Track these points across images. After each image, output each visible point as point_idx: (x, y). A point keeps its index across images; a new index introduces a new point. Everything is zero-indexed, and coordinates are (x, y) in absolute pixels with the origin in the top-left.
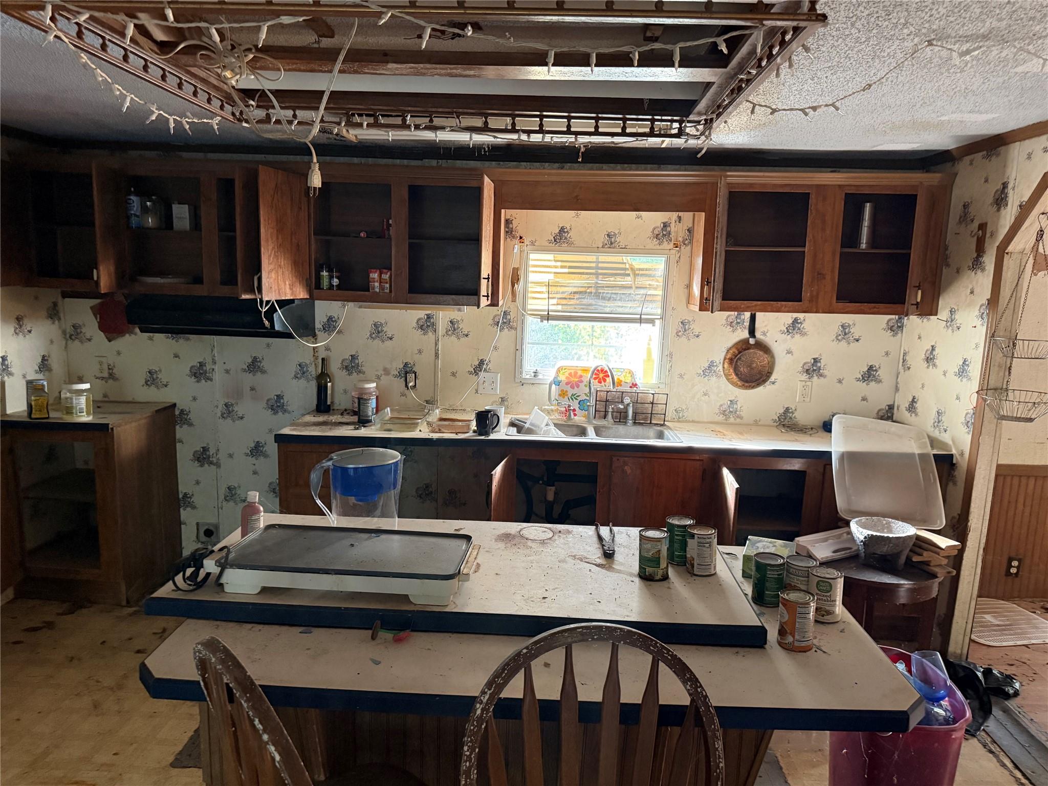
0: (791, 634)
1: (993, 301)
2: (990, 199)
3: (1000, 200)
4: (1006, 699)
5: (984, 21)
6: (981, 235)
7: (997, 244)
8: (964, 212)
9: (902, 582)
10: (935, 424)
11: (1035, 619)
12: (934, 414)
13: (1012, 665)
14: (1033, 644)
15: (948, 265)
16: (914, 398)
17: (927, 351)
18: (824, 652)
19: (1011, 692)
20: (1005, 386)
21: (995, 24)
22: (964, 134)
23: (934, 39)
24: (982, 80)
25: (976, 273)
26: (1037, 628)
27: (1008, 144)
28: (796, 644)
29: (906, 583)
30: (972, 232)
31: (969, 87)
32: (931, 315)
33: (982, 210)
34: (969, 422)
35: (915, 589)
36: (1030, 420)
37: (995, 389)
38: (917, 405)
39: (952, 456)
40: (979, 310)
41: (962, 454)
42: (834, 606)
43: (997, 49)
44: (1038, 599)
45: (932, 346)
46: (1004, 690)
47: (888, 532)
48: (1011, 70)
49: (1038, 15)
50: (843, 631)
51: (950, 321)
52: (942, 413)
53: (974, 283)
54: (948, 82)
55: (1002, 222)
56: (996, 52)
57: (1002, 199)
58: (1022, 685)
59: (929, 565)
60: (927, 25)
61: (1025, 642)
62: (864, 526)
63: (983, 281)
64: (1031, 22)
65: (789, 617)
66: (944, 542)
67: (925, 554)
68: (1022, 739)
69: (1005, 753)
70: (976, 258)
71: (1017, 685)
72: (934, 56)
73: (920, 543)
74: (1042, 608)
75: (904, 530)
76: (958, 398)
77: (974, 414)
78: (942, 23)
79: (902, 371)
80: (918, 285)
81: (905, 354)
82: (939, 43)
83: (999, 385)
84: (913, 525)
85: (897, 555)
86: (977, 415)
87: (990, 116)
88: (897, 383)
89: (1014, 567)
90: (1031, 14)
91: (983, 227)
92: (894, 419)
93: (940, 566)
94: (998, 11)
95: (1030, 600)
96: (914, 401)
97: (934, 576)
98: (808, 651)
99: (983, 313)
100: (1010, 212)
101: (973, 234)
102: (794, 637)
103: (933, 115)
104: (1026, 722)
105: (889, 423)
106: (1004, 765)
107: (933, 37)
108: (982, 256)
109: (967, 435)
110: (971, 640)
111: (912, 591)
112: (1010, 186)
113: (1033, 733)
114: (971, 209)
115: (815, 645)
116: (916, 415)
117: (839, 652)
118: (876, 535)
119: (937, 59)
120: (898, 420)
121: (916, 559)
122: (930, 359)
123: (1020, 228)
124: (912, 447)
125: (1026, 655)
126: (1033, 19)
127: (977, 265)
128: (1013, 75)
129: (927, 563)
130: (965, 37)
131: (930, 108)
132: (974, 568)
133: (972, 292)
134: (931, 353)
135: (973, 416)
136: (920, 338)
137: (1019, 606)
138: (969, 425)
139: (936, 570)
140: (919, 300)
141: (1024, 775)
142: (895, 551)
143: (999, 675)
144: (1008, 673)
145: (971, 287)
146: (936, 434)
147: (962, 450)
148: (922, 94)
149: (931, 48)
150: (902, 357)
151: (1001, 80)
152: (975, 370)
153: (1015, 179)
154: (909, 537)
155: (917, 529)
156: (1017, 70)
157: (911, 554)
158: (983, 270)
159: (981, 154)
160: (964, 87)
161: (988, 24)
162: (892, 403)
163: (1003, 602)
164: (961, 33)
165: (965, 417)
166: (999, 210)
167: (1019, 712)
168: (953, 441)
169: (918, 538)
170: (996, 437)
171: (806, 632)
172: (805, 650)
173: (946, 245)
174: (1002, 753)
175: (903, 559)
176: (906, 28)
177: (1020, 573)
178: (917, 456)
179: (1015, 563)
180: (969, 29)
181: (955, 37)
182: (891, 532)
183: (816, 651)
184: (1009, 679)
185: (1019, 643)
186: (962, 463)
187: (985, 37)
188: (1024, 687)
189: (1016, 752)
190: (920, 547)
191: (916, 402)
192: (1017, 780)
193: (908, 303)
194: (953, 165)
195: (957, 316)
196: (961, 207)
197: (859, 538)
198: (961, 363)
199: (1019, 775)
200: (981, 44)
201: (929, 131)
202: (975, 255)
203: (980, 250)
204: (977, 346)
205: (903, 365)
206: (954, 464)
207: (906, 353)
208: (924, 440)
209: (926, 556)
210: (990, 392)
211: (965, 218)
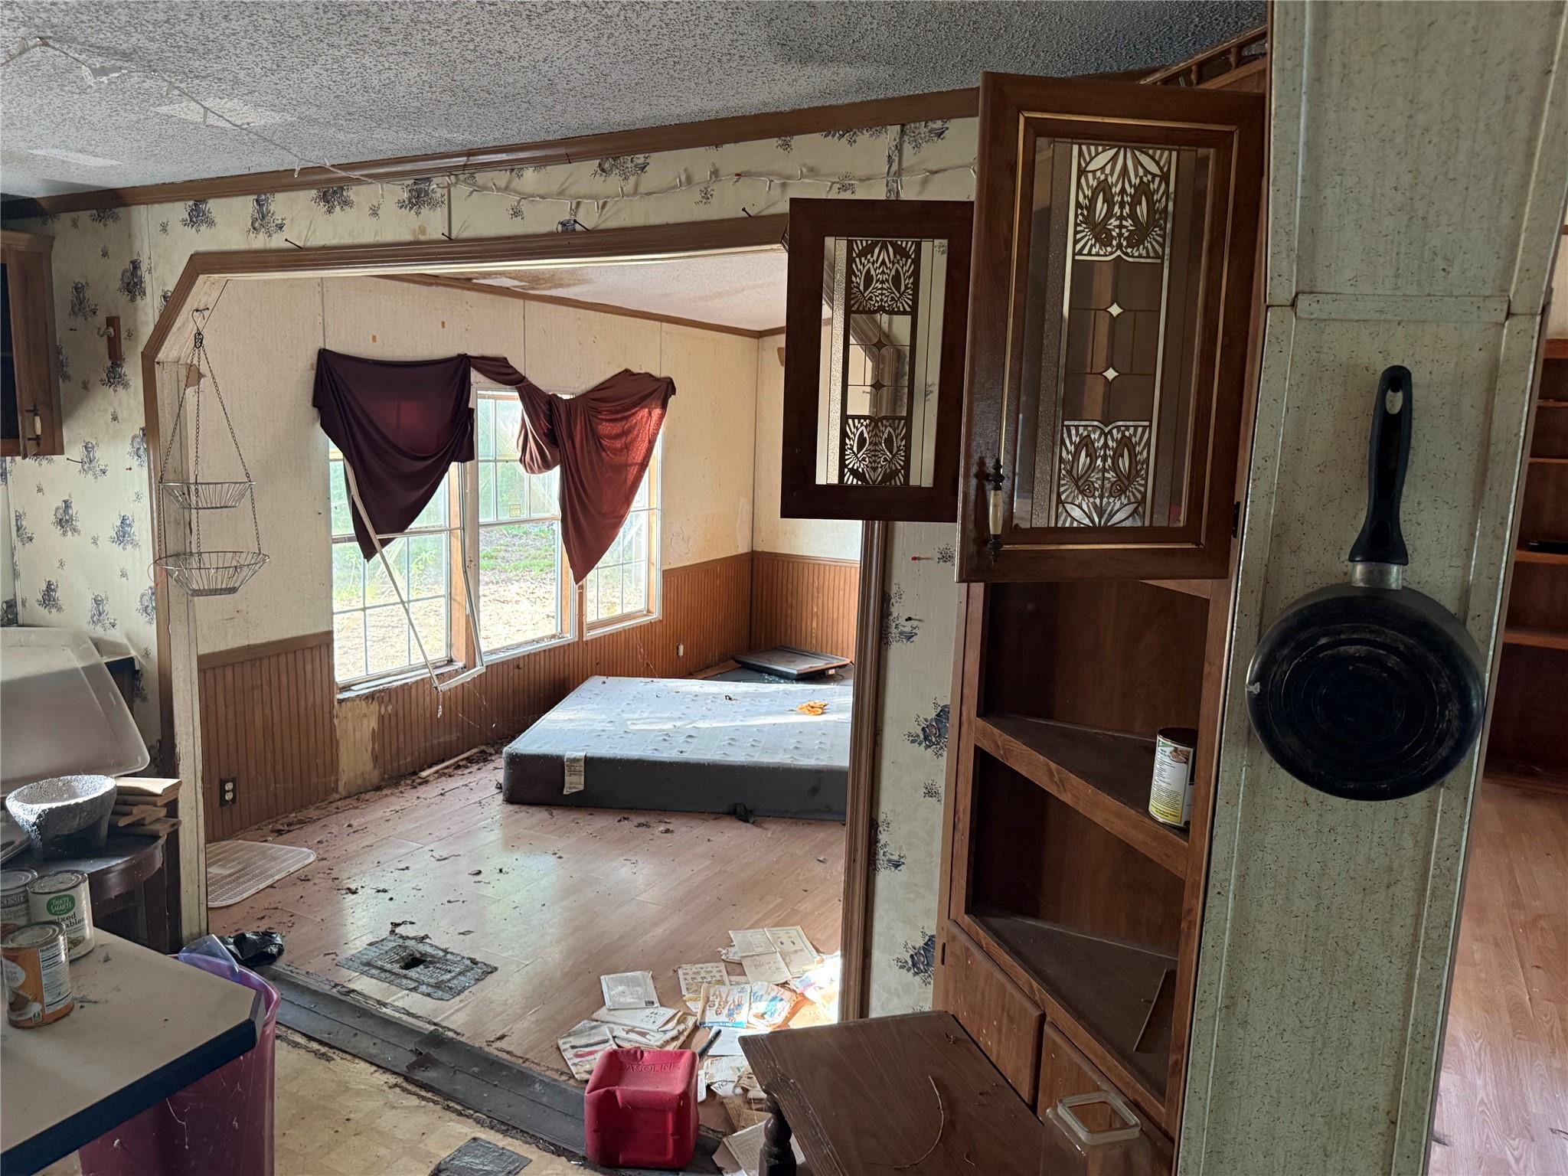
0: (35, 1000)
1: (151, 431)
2: (116, 284)
3: (133, 285)
4: (271, 964)
5: (129, 34)
6: (113, 334)
7: (141, 348)
8: (78, 297)
9: (114, 863)
10: (95, 619)
11: (270, 849)
12: (89, 604)
13: (263, 918)
14: (278, 881)
15: (66, 377)
16: (49, 584)
17: (57, 509)
18: (95, 1002)
19: (275, 950)
20: (188, 550)
21: (144, 42)
22: (65, 180)
23: (50, 38)
24: (109, 111)
25: (115, 391)
26: (275, 859)
27: (131, 205)
28: (48, 1011)
29: (120, 861)
30: (99, 329)
31: (87, 117)
32: (54, 454)
33: (107, 295)
34: (148, 606)
35: (134, 865)
36: (233, 590)
37: (177, 555)
38: (58, 594)
39: (131, 660)
40: (132, 444)
41: (147, 654)
42: (82, 929)
43: (139, 77)
44: (264, 823)
45: (65, 502)
46: (267, 952)
47: (70, 798)
48: (152, 108)
49: (201, 48)
50: (107, 960)
51: (88, 462)
52: (102, 600)
53: (116, 404)
54: (57, 102)
55: (141, 317)
56: (138, 80)
57: (136, 284)
58: (283, 937)
59: (144, 825)
60: (43, 15)
61: (269, 882)
62: (30, 800)
63: (130, 401)
64: (190, 55)
65: (27, 976)
66: (157, 785)
67: (135, 810)
68: (305, 1001)
69: (293, 1029)
70: (112, 367)
71: (279, 940)
72: (45, 62)
73: (124, 798)
74: (272, 831)
75: (99, 786)
76: (124, 575)
77: (153, 594)
78: (67, 18)
79: (18, 545)
80: (32, 408)
81: (18, 518)
82: (57, 46)
83: (180, 549)
84: (107, 774)
85: (95, 826)
86: (159, 594)
87: (108, 162)
88: (14, 564)
89: (229, 791)
90: (193, 44)
91: (112, 322)
92: (20, 621)
93: (158, 820)
94: (151, 28)
95: (256, 827)
96: (50, 588)
97: (155, 837)
98: (69, 1012)
99: (138, 449)
100: (151, 303)
101: (101, 333)
102: (42, 1002)
103: (22, 145)
104: (302, 980)
105: (13, 629)
106: (296, 1045)
107: (50, 34)
108: (121, 366)
109: (148, 626)
110: (208, 909)
111: (127, 872)
112: (144, 267)
113: (313, 988)
114: (88, 293)
115: (76, 999)
116: (59, 609)
117: (119, 990)
118: (57, 808)
119: (49, 67)
120: (25, 622)
121: (122, 822)
122: (65, 521)
123: (171, 328)
124: (70, 660)
125: (275, 898)
126: (193, 51)
127: (114, 378)
128: (152, 115)
129: (140, 823)
130: (98, 48)
131: (20, 133)
132: (195, 808)
133: (115, 418)
134: (66, 511)
135: (153, 597)
136: (40, 490)
137: (245, 840)
138: (149, 611)
139: (157, 827)
140: (39, 432)
141: (321, 1042)
142: (91, 822)
143: (254, 937)
144: (262, 929)
145: (111, 410)
146: (99, 632)
147: (146, 650)
148: (12, 110)
149: (43, 48)
150: (13, 522)
151: (134, 117)
152: (143, 530)
153: (150, 258)
154: (108, 794)
155: (116, 778)
156: (159, 110)
157: (115, 817)
158: (126, 385)
159: (89, 212)
160: (79, 114)
161: (133, 40)
162: (12, 598)
163: (225, 843)
164: (93, 41)
165: (141, 601)
166: (133, 300)
167: (292, 972)
168: (129, 639)
169: (120, 791)
170: (190, 620)
171: (61, 985)
172: (64, 1014)
173: (57, 347)
174: (290, 1031)
175: (104, 829)
176: (11, 9)
177: (238, 797)
178: (82, 672)
179: (229, 786)
180: (106, 38)
181: (83, 44)
182: (74, 796)
183: (82, 1007)
184: (267, 936)
185: (262, 886)
186: (150, 667)
187: (126, 56)
188: (286, 938)
189: (304, 1020)
190: (125, 803)
191: (54, 590)
192: (315, 1053)
193: (24, 437)
194: (44, 223)
195: (98, 454)
196: (70, 289)
197: (27, 821)
198: (119, 523)
199: (315, 1046)
200: (119, 63)
201: (10, 167)
202: (109, 363)
203: (116, 357)
204: (138, 497)
205: (18, 536)
206: (138, 671)
207: (20, 516)
208: (85, 646)
209: (137, 812)
210: (170, 560)
211: (80, 303)
